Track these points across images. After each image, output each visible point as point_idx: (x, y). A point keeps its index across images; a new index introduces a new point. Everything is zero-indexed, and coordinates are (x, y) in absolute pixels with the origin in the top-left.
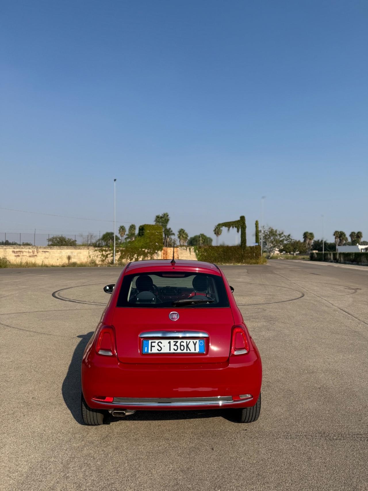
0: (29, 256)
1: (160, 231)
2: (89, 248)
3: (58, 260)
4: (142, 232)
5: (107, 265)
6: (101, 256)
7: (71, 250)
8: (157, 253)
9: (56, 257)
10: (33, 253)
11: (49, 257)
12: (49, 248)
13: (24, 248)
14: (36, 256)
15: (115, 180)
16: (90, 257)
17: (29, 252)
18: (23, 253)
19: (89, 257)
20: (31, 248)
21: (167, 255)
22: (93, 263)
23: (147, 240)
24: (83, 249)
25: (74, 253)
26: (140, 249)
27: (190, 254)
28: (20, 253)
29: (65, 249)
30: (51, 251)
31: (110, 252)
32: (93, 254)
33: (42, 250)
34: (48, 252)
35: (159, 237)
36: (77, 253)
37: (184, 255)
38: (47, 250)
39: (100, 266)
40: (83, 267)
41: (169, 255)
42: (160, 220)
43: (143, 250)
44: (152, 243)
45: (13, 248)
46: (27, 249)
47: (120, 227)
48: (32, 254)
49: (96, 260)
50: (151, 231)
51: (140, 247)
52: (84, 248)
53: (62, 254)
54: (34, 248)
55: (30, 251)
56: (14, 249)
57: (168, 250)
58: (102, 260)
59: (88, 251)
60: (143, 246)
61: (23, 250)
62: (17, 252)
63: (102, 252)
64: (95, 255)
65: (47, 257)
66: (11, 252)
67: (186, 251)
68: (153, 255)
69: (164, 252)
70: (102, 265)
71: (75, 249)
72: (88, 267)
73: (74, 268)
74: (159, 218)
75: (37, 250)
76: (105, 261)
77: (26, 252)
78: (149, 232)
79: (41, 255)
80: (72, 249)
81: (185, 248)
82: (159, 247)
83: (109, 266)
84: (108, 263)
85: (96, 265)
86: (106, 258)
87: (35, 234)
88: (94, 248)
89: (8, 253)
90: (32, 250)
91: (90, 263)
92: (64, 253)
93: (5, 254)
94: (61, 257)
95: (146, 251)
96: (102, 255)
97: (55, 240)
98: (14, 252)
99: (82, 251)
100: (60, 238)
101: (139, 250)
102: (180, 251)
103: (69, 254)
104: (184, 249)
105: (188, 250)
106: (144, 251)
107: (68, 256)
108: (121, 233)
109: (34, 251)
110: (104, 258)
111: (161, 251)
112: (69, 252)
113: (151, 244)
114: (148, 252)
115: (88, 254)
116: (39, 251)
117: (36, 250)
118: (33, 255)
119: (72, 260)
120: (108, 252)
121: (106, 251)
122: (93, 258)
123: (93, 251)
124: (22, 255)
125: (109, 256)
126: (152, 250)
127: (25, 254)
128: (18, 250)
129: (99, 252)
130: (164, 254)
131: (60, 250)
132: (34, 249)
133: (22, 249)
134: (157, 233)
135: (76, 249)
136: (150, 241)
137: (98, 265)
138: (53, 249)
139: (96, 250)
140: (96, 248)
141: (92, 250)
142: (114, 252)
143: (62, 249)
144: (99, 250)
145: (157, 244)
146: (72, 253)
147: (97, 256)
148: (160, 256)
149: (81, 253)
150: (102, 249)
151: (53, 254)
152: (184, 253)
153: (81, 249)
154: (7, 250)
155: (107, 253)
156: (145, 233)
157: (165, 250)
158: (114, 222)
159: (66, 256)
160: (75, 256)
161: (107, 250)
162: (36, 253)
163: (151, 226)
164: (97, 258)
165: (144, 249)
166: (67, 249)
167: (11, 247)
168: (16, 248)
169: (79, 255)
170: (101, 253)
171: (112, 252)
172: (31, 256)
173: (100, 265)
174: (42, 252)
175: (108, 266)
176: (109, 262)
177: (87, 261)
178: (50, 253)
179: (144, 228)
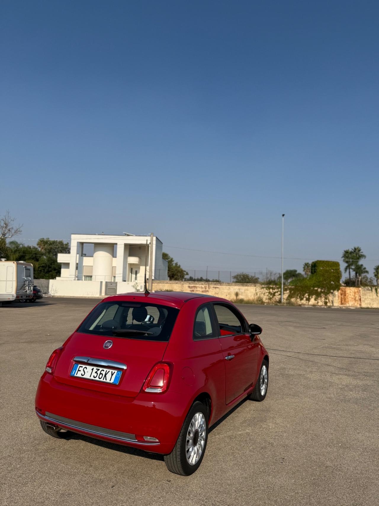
0: (201, 291)
1: (336, 268)
2: (256, 286)
3: (227, 296)
4: (314, 269)
5: (274, 303)
6: (268, 294)
7: (238, 286)
8: (332, 293)
9: (225, 293)
10: (206, 289)
11: (219, 293)
12: (219, 285)
13: (197, 283)
14: (208, 291)
15: (283, 215)
16: (257, 294)
17: (202, 288)
18: (197, 288)
19: (255, 294)
20: (203, 284)
21: (345, 295)
22: (260, 300)
23: (320, 278)
24: (250, 286)
25: (242, 290)
26: (312, 288)
27: (377, 295)
28: (195, 289)
29: (233, 286)
30: (221, 287)
31: (278, 290)
32: (260, 292)
33: (213, 286)
34: (218, 288)
35: (335, 274)
36: (245, 290)
37: (369, 297)
38: (217, 286)
39: (267, 305)
40: (249, 304)
41: (348, 296)
42: (350, 256)
43: (316, 289)
44: (327, 282)
45: (188, 283)
46: (200, 285)
47: (305, 265)
48: (204, 289)
49: (263, 298)
50: (325, 268)
51: (312, 285)
52: (251, 285)
53: (231, 291)
54: (206, 284)
55: (203, 286)
56: (190, 284)
57: (346, 290)
58: (270, 298)
59: (255, 288)
60: (315, 285)
61: (197, 286)
62: (192, 287)
63: (270, 289)
64: (262, 292)
65: (217, 292)
66: (187, 287)
67: (371, 291)
68: (328, 295)
69: (342, 292)
70: (268, 303)
71: (242, 286)
72: (254, 305)
73: (241, 304)
74: (348, 254)
75: (209, 286)
76: (272, 300)
77: (199, 287)
78: (322, 269)
79: (212, 290)
80: (240, 286)
81: (370, 288)
82: (336, 286)
83: (277, 305)
84: (275, 301)
85: (263, 303)
86: (273, 296)
87: (207, 271)
88: (261, 286)
89: (185, 288)
90: (205, 286)
91: (257, 301)
92: (232, 289)
93: (182, 289)
94: (230, 293)
95: (319, 290)
96: (270, 293)
97: (240, 278)
98: (189, 287)
99: (249, 288)
100: (244, 276)
101: (310, 289)
102: (363, 292)
103: (237, 290)
104: (368, 290)
105: (374, 290)
106: (317, 290)
107: (235, 293)
108: (306, 271)
109: (206, 287)
110: (271, 296)
111: (338, 291)
112: (237, 288)
113: (325, 282)
114: (321, 291)
115: (255, 291)
116: (211, 287)
117: (207, 286)
118: (205, 291)
119: (240, 297)
120: (276, 290)
121: (273, 289)
122: (260, 295)
123: (260, 288)
124: (196, 290)
125: (276, 294)
126: (327, 289)
127: (198, 289)
128: (193, 285)
129: (266, 289)
130: (341, 294)
131: (229, 287)
132: (206, 285)
133: (196, 284)
134: (332, 270)
135: (244, 286)
136: (323, 279)
137: (265, 303)
138: (222, 285)
139: (263, 288)
140: (263, 286)
141: (259, 288)
142: (282, 290)
143: (231, 286)
144: (266, 287)
145: (332, 282)
146: (239, 289)
147: (264, 294)
148: (336, 296)
149: (248, 290)
150: (269, 287)
151: (223, 290)
152: (369, 295)
153: (248, 286)
154: (184, 285)
155: (274, 291)
156: (318, 270)
157: (343, 290)
159: (234, 293)
160: (242, 293)
161: (275, 288)
162: (207, 289)
163: (325, 262)
164: (264, 295)
165: (316, 287)
166: (235, 286)
167: (187, 282)
168: (191, 283)
169: (246, 292)
170: (268, 291)
171: (280, 290)
172: (204, 291)
173: (266, 303)
174: (213, 288)
175: (275, 305)
176: (277, 300)
177: (253, 298)
178: (220, 289)
179: (316, 264)
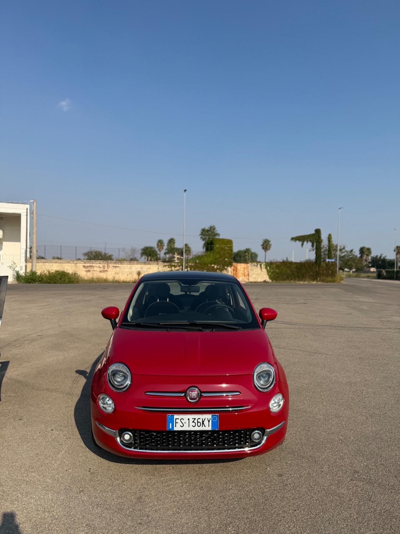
0: (99, 271)
1: (230, 246)
2: (159, 264)
3: (128, 275)
4: (211, 247)
7: (141, 265)
8: (226, 269)
9: (126, 272)
10: (104, 268)
11: (119, 273)
12: (120, 263)
13: (94, 262)
14: (107, 271)
15: (185, 191)
17: (99, 267)
18: (93, 268)
20: (101, 263)
21: (237, 271)
23: (217, 255)
24: (153, 265)
25: (144, 269)
26: (209, 265)
27: (261, 270)
28: (91, 268)
29: (135, 264)
30: (122, 266)
31: (179, 268)
32: (162, 270)
33: (113, 265)
34: (118, 267)
35: (229, 252)
36: (147, 269)
37: (255, 272)
38: (118, 265)
41: (239, 272)
42: (207, 234)
43: (213, 265)
44: (222, 259)
45: (83, 262)
46: (97, 264)
48: (102, 269)
50: (221, 245)
51: (209, 262)
52: (154, 263)
53: (132, 270)
54: (104, 262)
55: (101, 265)
56: (85, 263)
57: (238, 266)
59: (157, 266)
60: (212, 262)
61: (94, 265)
62: (87, 266)
63: (172, 267)
65: (117, 272)
66: (82, 267)
67: (256, 267)
68: (223, 271)
69: (234, 268)
71: (145, 265)
74: (205, 232)
75: (107, 265)
77: (96, 267)
78: (219, 247)
79: (111, 270)
80: (142, 265)
81: (256, 264)
82: (229, 263)
87: (105, 248)
88: (164, 264)
89: (79, 268)
90: (103, 265)
92: (134, 268)
93: (75, 269)
94: (131, 272)
95: (216, 267)
98: (84, 267)
99: (151, 266)
101: (208, 265)
102: (251, 268)
103: (139, 269)
104: (254, 265)
105: (259, 266)
106: (214, 267)
107: (138, 272)
109: (105, 266)
111: (231, 267)
112: (139, 267)
113: (220, 259)
114: (217, 268)
115: (157, 269)
116: (110, 266)
117: (106, 265)
118: (104, 270)
120: (177, 268)
121: (175, 266)
123: (163, 266)
124: (93, 270)
126: (221, 266)
127: (95, 269)
128: (88, 265)
129: (168, 267)
130: (234, 270)
131: (130, 265)
132: (105, 264)
133: (93, 263)
134: (227, 248)
135: (146, 265)
136: (219, 256)
138: (123, 264)
139: (165, 266)
140: (166, 264)
141: (161, 266)
142: (184, 268)
143: (132, 264)
144: (168, 265)
145: (226, 259)
146: (142, 268)
148: (229, 272)
149: (150, 269)
150: (171, 265)
151: (123, 270)
152: (255, 270)
153: (151, 264)
154: (78, 265)
156: (215, 248)
157: (235, 266)
158: (183, 235)
159: (136, 272)
160: (144, 271)
162: (106, 268)
163: (221, 240)
165: (213, 264)
166: (137, 264)
168: (87, 262)
170: (170, 269)
171: (181, 267)
172: (102, 271)
174: (112, 268)
178: (120, 268)
179: (213, 242)
